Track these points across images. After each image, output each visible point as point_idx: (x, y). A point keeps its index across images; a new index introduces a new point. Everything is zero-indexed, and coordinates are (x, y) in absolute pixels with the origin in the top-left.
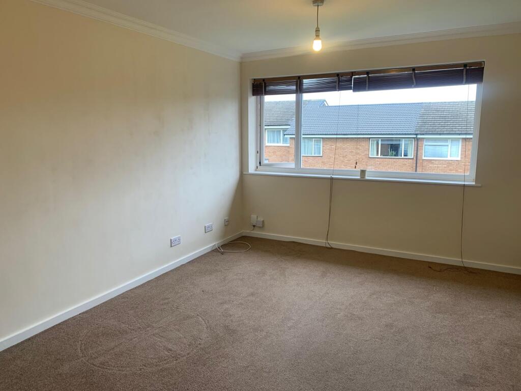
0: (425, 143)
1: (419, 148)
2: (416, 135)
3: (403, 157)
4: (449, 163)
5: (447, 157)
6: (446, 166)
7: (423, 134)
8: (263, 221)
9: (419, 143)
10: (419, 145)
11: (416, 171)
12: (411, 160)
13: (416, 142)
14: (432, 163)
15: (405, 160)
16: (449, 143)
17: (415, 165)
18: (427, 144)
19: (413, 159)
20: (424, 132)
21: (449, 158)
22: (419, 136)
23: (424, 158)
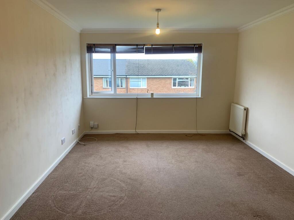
0: (130, 80)
1: (128, 82)
2: (126, 76)
3: (120, 87)
4: (142, 90)
5: (141, 87)
6: (140, 91)
7: (129, 76)
8: (98, 125)
9: (128, 80)
10: (128, 81)
11: (127, 93)
12: (124, 89)
13: (126, 80)
14: (135, 90)
15: (122, 89)
16: (141, 80)
17: (126, 91)
18: (131, 80)
19: (125, 88)
20: (130, 75)
21: (142, 87)
22: (127, 77)
23: (130, 88)
